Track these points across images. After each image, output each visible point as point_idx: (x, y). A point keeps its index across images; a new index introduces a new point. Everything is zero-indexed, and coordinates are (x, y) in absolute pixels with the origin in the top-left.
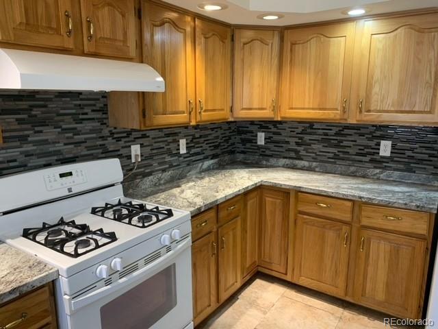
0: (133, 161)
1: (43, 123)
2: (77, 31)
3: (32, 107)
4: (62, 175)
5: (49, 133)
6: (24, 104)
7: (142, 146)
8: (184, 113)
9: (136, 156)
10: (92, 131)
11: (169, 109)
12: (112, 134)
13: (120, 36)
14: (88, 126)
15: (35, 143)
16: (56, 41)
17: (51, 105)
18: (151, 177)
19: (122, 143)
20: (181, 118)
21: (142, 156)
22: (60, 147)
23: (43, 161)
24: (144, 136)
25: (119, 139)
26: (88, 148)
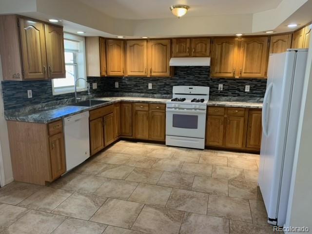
0: (219, 89)
1: (190, 74)
2: (190, 52)
3: (188, 70)
4: (190, 88)
5: (191, 77)
6: (186, 69)
7: (224, 85)
8: (231, 73)
9: (221, 88)
10: (204, 78)
11: (222, 71)
12: (211, 79)
13: (204, 50)
14: (203, 76)
15: (187, 79)
16: (185, 55)
17: (193, 70)
18: (226, 97)
19: (215, 83)
20: (230, 75)
21: (223, 88)
22: (193, 81)
23: (188, 84)
24: (225, 82)
25: (214, 82)
26: (203, 83)
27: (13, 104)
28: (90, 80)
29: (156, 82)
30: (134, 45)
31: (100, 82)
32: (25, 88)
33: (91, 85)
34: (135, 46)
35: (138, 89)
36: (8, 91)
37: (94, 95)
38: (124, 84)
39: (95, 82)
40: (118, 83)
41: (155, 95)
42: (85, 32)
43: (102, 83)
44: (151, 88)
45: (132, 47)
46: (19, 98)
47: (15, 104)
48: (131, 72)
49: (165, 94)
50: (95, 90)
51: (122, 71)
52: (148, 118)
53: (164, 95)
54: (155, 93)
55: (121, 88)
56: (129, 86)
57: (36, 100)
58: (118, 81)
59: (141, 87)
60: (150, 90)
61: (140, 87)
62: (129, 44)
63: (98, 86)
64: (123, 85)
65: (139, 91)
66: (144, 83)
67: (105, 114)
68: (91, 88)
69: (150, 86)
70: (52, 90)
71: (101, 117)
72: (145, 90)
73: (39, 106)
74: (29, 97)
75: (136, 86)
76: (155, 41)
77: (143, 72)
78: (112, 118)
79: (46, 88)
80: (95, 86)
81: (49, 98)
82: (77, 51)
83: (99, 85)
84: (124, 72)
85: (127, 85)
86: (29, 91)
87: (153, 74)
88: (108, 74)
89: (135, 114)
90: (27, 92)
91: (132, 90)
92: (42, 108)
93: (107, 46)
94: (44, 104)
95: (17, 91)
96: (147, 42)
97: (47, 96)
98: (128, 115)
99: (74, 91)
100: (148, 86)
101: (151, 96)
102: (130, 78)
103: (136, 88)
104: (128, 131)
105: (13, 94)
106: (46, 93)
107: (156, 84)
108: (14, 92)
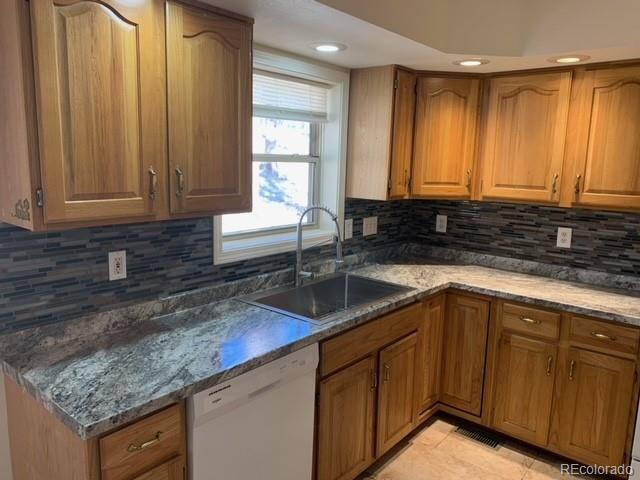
27: (41, 308)
28: (356, 208)
29: (594, 225)
30: (519, 91)
31: (388, 214)
32: (96, 245)
33: (358, 224)
34: (523, 97)
35: (513, 245)
36: (16, 259)
37: (364, 255)
38: (465, 221)
39: (371, 215)
40: (445, 218)
41: (583, 273)
42: (343, 48)
43: (394, 216)
44: (567, 245)
45: (510, 101)
46: (72, 281)
47: (47, 307)
48: (497, 185)
49: (625, 272)
50: (370, 238)
51: (464, 182)
52: (552, 367)
53: (623, 278)
54: (584, 267)
55: (457, 236)
56: (482, 231)
57: (143, 286)
58: (446, 211)
59: (529, 239)
60: (563, 251)
61: (521, 236)
62: (498, 89)
63: (380, 227)
64: (460, 226)
65: (519, 251)
66: (538, 225)
67: (387, 341)
68: (357, 233)
69: (564, 238)
70: (211, 246)
71: (368, 356)
72: (542, 251)
73: (155, 305)
74: (113, 277)
75: (507, 231)
76: (609, 74)
77: (544, 188)
78: (410, 351)
79: (190, 240)
80: (370, 226)
81: (198, 274)
82: (323, 116)
83: (385, 221)
84: (469, 186)
85: (474, 227)
86: (113, 257)
87: (587, 198)
88: (415, 192)
89: (499, 341)
90: (106, 260)
91: (495, 244)
92: (165, 311)
93: (420, 99)
94: (173, 299)
95: (63, 258)
96: (573, 77)
97: (189, 266)
98: (473, 339)
99: (293, 248)
100: (554, 238)
101: (563, 274)
102: (490, 206)
103: (508, 240)
104: (465, 395)
105: (43, 271)
106: (186, 259)
107: (589, 234)
108: (46, 262)
